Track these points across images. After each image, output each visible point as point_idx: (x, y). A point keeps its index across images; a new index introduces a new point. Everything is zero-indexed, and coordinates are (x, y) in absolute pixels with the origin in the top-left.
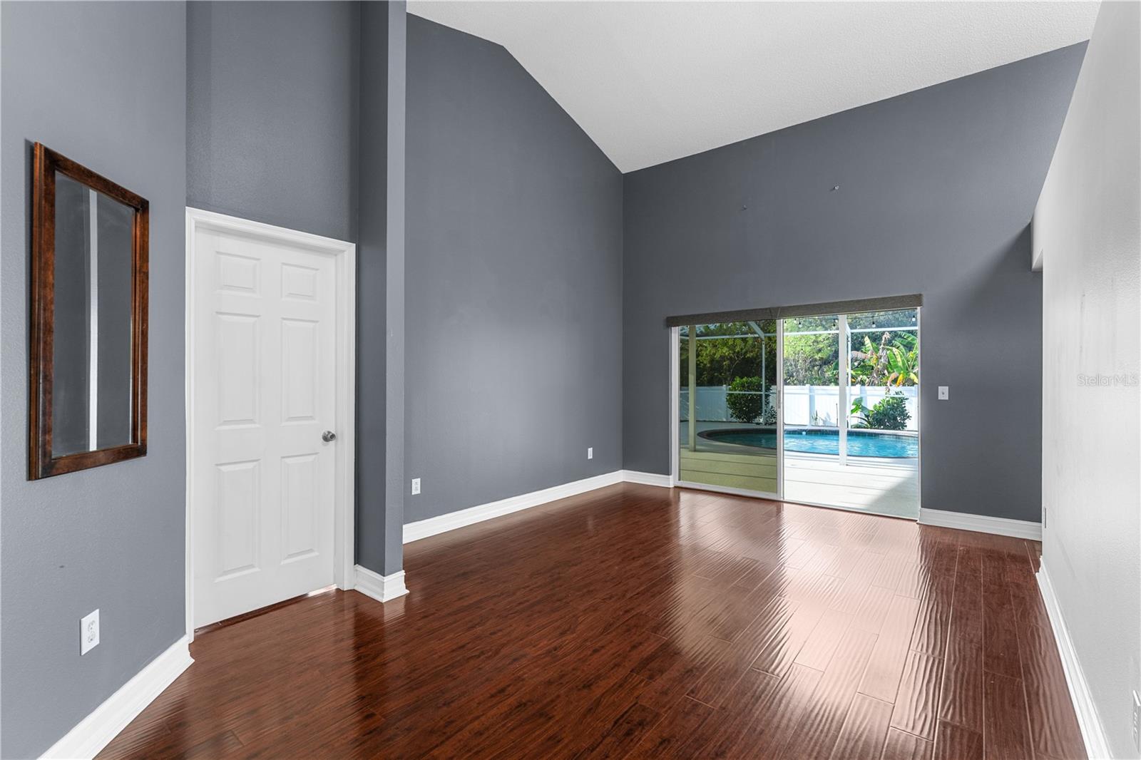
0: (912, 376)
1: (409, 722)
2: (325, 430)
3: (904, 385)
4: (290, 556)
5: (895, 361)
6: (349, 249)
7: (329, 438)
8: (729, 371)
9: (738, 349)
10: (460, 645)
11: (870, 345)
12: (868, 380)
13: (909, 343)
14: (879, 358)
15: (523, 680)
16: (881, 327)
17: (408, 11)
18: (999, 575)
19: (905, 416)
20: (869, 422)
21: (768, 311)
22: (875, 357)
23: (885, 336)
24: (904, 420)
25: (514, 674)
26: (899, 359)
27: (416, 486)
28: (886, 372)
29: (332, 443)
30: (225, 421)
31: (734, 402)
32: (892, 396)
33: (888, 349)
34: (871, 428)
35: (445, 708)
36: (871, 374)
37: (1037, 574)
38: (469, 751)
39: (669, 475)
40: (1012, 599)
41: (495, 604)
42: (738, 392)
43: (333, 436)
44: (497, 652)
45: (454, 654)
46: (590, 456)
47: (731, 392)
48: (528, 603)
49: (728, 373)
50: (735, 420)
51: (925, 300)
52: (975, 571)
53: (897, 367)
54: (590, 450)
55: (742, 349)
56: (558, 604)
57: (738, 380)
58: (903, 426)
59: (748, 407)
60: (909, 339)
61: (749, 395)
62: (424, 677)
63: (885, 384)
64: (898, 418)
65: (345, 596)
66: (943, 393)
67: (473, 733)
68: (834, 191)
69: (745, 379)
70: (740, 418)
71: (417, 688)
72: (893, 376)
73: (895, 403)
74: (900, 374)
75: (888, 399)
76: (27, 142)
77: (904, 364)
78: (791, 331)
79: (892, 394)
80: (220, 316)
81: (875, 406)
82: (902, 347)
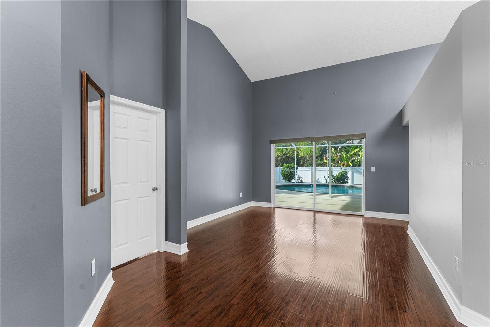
0: (349, 163)
1: (216, 293)
2: (153, 186)
3: (346, 167)
4: (141, 238)
5: (343, 157)
6: (162, 112)
7: (155, 189)
8: (281, 161)
9: (284, 152)
10: (221, 267)
11: (334, 151)
12: (333, 165)
13: (348, 150)
14: (337, 156)
15: (251, 277)
16: (337, 144)
17: (187, 17)
18: (396, 232)
19: (348, 178)
20: (335, 181)
21: (310, 138)
22: (336, 156)
23: (339, 147)
24: (347, 180)
25: (246, 275)
26: (345, 157)
28: (339, 161)
29: (156, 192)
30: (117, 183)
31: (284, 174)
32: (343, 171)
33: (341, 153)
34: (336, 183)
35: (227, 288)
36: (334, 162)
37: (407, 231)
38: (244, 300)
39: (271, 202)
40: (402, 239)
41: (226, 253)
42: (285, 170)
44: (236, 269)
45: (220, 271)
46: (241, 196)
47: (282, 170)
48: (238, 252)
49: (280, 162)
50: (284, 181)
51: (367, 135)
52: (388, 231)
53: (344, 159)
54: (241, 193)
55: (286, 152)
56: (250, 251)
57: (285, 165)
58: (347, 182)
59: (289, 176)
60: (347, 149)
61: (290, 171)
62: (213, 279)
63: (340, 166)
64: (345, 179)
65: (162, 254)
66: (373, 169)
67: (242, 295)
68: (334, 94)
69: (288, 165)
70: (286, 180)
71: (213, 283)
72: (343, 163)
73: (344, 173)
74: (345, 162)
75: (341, 172)
76: (80, 71)
77: (346, 158)
78: (304, 145)
79: (343, 170)
80: (115, 139)
81: (337, 175)
82: (345, 152)
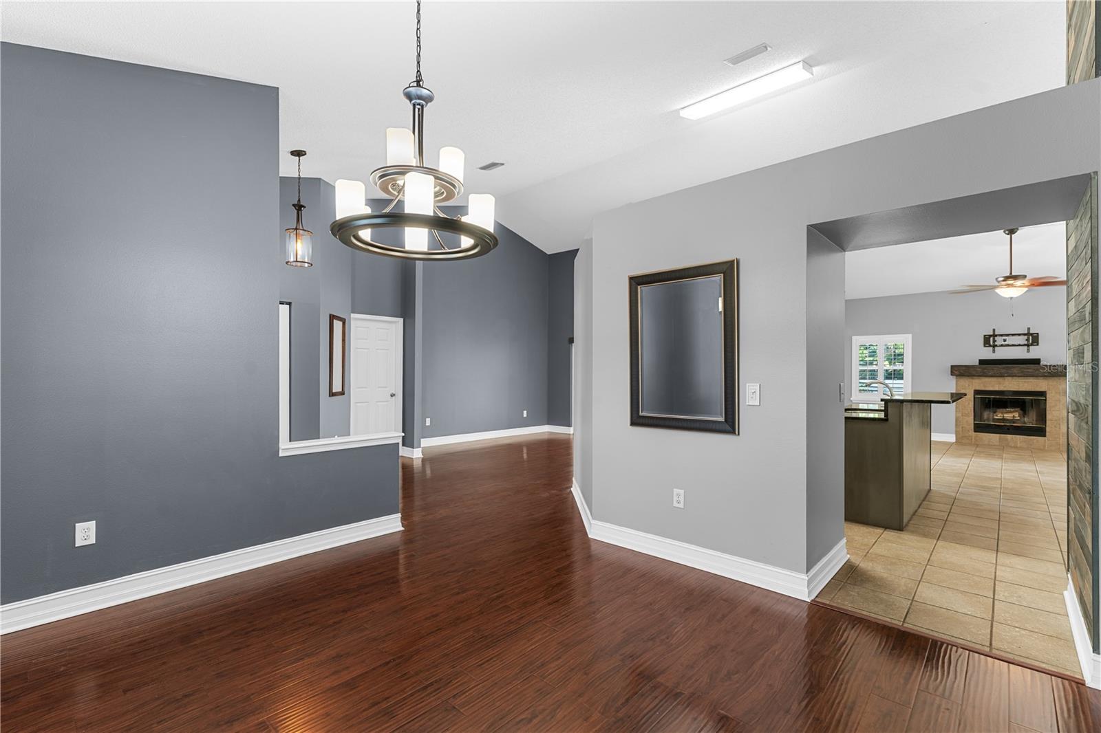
2: (390, 393)
6: (401, 320)
7: (392, 395)
27: (428, 422)
29: (394, 398)
43: (394, 395)
46: (525, 415)
54: (525, 412)
80: (356, 350)
